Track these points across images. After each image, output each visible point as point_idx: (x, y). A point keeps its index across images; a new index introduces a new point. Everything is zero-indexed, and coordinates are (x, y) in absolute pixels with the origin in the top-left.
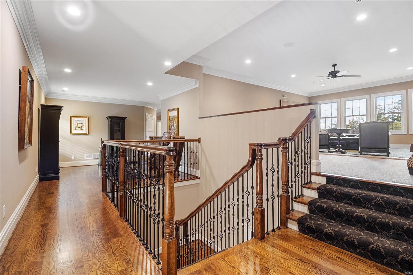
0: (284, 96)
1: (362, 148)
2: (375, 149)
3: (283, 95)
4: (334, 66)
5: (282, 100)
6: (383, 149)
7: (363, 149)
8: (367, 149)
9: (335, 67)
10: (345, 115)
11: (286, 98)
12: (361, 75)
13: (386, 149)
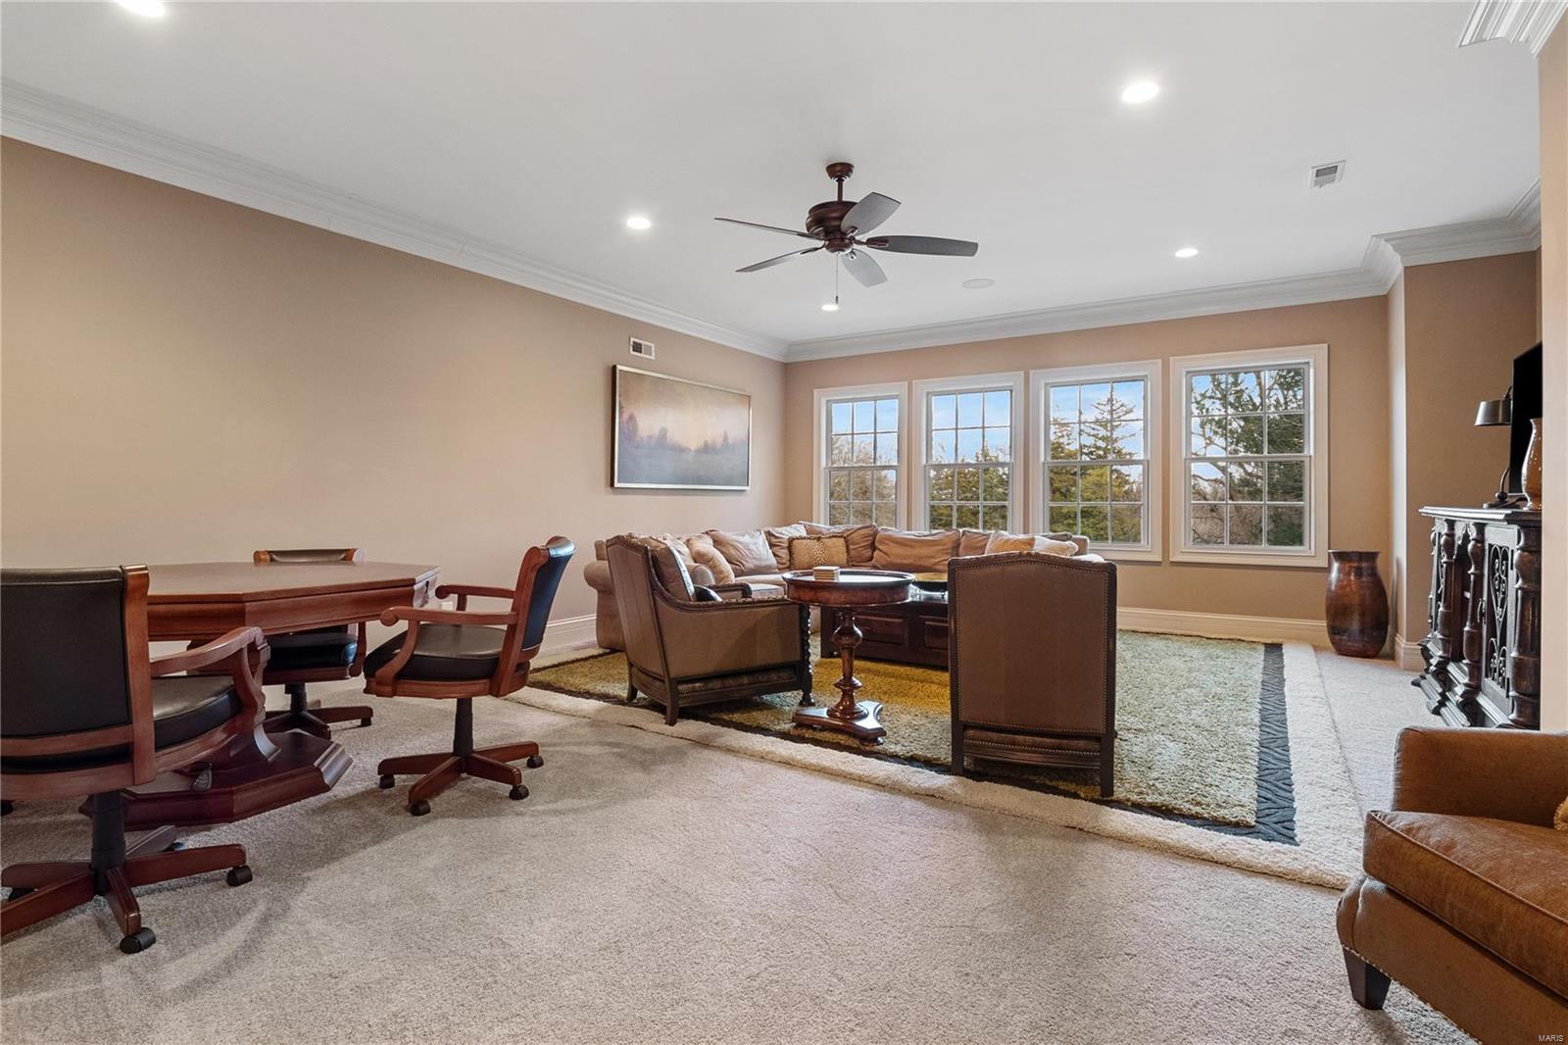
0: (637, 348)
1: (966, 727)
2: (1039, 739)
3: (632, 339)
4: (840, 171)
5: (619, 367)
6: (1082, 743)
7: (971, 733)
8: (994, 736)
9: (846, 181)
10: (927, 462)
11: (653, 358)
12: (975, 246)
13: (1098, 739)
